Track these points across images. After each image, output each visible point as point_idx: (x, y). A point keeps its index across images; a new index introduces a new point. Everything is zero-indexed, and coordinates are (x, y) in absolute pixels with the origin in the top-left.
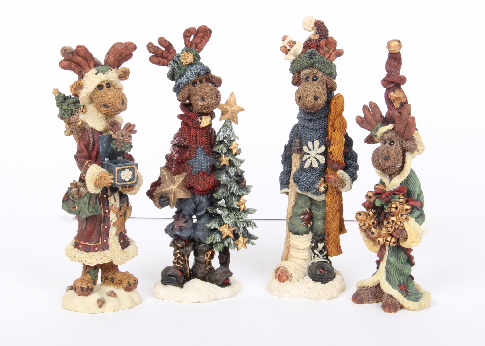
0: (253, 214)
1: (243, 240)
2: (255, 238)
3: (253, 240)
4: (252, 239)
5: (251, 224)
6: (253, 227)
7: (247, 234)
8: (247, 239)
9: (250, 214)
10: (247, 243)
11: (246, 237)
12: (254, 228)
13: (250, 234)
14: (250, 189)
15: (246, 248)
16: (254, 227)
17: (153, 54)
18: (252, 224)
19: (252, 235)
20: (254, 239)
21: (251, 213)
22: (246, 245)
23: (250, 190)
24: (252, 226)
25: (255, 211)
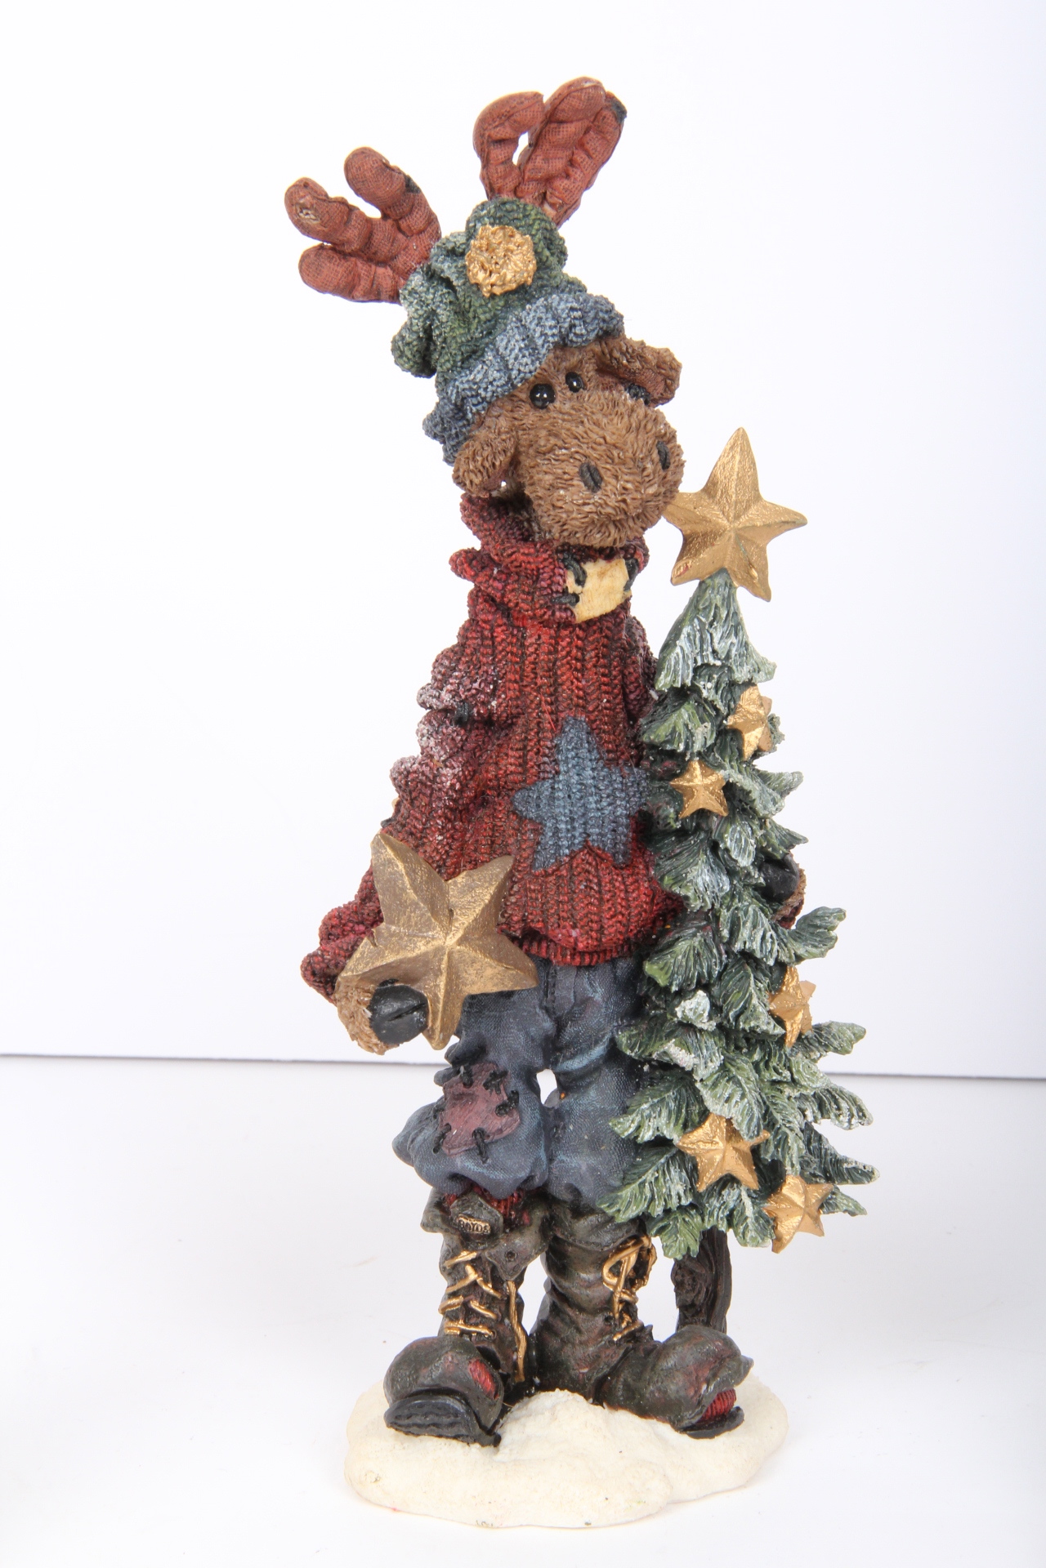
0: (848, 1052)
1: (805, 1192)
2: (862, 1175)
3: (846, 1189)
4: (843, 1180)
5: (839, 1109)
6: (850, 1121)
7: (820, 1156)
8: (826, 1187)
9: (831, 1054)
10: (822, 1207)
11: (814, 1175)
12: (859, 1130)
13: (835, 1155)
14: (833, 928)
15: (821, 1233)
16: (854, 1121)
17: (317, 243)
18: (844, 1105)
19: (846, 1160)
20: (855, 1181)
21: (836, 1050)
22: (816, 1220)
23: (833, 933)
24: (844, 1119)
25: (859, 1034)
